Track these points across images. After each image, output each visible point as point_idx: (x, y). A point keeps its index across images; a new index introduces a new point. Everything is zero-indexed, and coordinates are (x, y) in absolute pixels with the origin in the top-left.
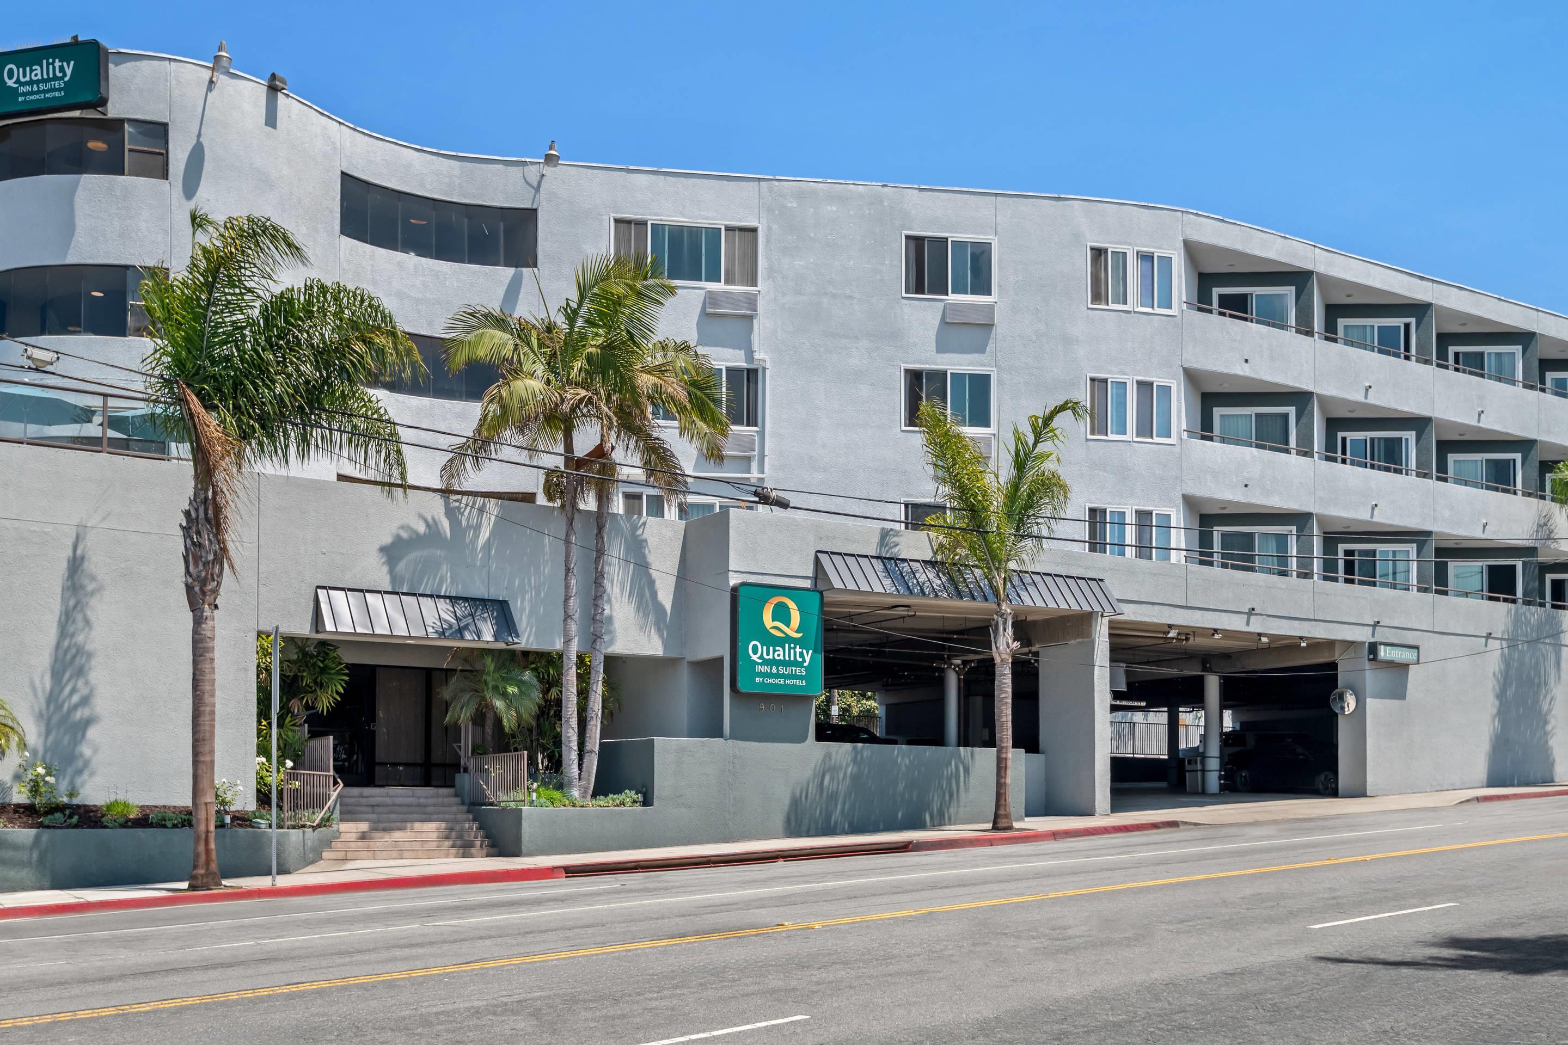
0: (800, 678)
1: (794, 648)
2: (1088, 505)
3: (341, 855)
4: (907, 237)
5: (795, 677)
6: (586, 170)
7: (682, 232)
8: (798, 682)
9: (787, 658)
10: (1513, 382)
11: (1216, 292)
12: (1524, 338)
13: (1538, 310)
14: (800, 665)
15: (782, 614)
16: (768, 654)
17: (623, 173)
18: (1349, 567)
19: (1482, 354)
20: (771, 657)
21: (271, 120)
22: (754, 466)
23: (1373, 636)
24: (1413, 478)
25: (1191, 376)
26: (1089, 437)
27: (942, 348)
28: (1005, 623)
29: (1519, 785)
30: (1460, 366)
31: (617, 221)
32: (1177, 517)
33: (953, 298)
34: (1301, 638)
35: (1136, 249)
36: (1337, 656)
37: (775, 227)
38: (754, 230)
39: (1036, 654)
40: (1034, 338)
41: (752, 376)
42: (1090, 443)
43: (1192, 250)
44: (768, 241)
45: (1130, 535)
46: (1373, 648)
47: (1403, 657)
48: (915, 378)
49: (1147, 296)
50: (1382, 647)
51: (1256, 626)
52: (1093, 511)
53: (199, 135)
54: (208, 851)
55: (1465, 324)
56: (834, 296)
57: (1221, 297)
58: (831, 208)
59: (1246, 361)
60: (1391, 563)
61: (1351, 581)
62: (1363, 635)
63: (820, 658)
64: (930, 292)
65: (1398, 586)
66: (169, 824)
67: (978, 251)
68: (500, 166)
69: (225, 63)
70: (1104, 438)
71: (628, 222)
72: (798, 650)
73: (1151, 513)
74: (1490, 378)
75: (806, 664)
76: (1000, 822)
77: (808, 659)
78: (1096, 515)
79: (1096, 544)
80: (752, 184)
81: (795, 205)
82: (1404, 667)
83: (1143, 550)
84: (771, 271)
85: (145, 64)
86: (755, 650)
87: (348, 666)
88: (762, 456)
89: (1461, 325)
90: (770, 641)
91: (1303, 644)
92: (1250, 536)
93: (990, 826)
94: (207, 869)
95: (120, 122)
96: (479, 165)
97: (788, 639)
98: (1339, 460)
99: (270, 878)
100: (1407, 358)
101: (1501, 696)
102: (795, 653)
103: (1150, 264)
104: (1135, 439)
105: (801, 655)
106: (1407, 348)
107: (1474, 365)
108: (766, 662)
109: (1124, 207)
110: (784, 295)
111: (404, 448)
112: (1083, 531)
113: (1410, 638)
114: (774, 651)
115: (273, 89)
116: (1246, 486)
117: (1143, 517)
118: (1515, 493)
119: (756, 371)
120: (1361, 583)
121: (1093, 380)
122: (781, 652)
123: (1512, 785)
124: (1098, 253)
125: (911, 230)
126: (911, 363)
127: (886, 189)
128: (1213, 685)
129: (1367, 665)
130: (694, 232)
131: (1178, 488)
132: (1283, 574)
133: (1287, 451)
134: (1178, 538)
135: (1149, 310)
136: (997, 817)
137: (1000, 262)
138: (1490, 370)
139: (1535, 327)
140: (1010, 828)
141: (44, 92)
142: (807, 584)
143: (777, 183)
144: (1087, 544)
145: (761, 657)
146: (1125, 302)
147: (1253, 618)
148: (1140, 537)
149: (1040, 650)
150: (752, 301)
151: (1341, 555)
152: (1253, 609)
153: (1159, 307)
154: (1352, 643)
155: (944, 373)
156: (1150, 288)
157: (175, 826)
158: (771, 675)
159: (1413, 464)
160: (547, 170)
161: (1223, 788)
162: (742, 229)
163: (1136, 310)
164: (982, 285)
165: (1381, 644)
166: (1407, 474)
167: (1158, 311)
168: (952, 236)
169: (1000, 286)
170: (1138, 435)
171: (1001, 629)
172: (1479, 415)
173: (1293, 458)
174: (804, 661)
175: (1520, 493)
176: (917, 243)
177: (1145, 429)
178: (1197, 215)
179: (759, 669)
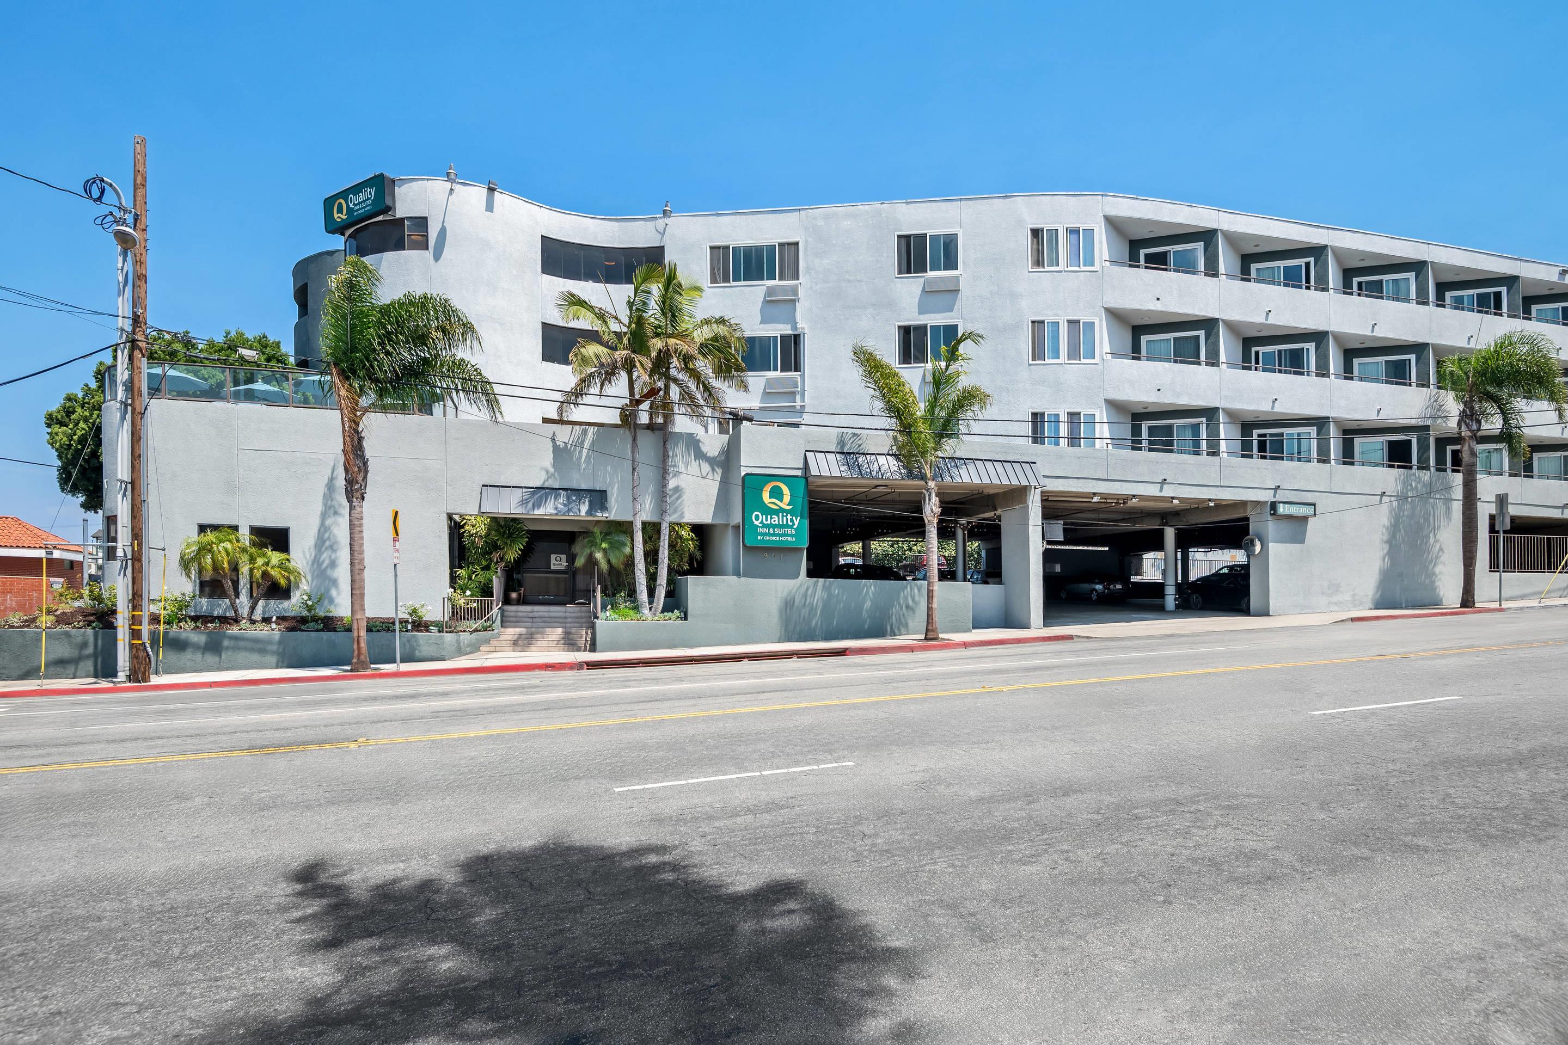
0: (791, 536)
1: (786, 516)
2: (1031, 411)
3: (492, 649)
4: (899, 237)
5: (788, 535)
6: (691, 218)
7: (751, 250)
8: (790, 539)
9: (781, 523)
10: (1408, 301)
11: (1143, 252)
12: (1418, 267)
13: (1429, 244)
14: (791, 527)
15: (776, 493)
16: (767, 520)
17: (714, 217)
18: (1262, 447)
19: (1381, 281)
20: (769, 522)
21: (490, 207)
22: (798, 398)
23: (1275, 496)
24: (1313, 378)
25: (1114, 315)
26: (1031, 362)
27: (922, 311)
28: (930, 495)
29: (1407, 608)
30: (1363, 292)
31: (711, 248)
32: (1101, 414)
33: (931, 274)
34: (1210, 500)
35: (1065, 226)
36: (1249, 513)
37: (810, 239)
38: (797, 244)
39: (999, 518)
40: (989, 296)
41: (797, 339)
42: (1032, 367)
43: (1113, 223)
44: (806, 250)
45: (1064, 430)
46: (1274, 506)
47: (1301, 512)
48: (906, 331)
49: (1075, 257)
50: (1281, 505)
51: (1168, 492)
52: (1035, 415)
53: (443, 222)
54: (359, 648)
55: (1363, 260)
56: (849, 281)
57: (1146, 256)
58: (847, 223)
59: (1158, 299)
60: (1296, 441)
61: (1264, 457)
62: (1267, 496)
63: (806, 522)
64: (915, 272)
65: (1302, 459)
66: (374, 629)
67: (948, 241)
68: (642, 222)
69: (452, 176)
70: (1043, 362)
71: (719, 248)
72: (789, 517)
73: (1079, 414)
74: (1388, 298)
75: (795, 527)
76: (930, 635)
77: (796, 523)
78: (1037, 418)
79: (1037, 438)
80: (795, 213)
81: (823, 223)
82: (1305, 519)
83: (1074, 440)
84: (808, 269)
85: (414, 184)
86: (757, 518)
87: (528, 531)
88: (803, 390)
89: (1360, 260)
90: (768, 511)
91: (1212, 504)
92: (1170, 427)
93: (923, 637)
94: (358, 659)
95: (403, 219)
96: (629, 223)
97: (782, 510)
98: (1253, 368)
99: (396, 665)
100: (1308, 288)
101: (1390, 542)
102: (787, 519)
103: (1077, 236)
104: (1066, 362)
105: (792, 520)
106: (1308, 281)
107: (1375, 290)
108: (765, 526)
109: (1055, 197)
110: (816, 284)
111: (498, 397)
112: (1027, 429)
113: (1309, 498)
114: (771, 518)
115: (491, 190)
116: (1159, 390)
117: (1074, 417)
118: (1410, 385)
119: (799, 335)
120: (1272, 458)
121: (1033, 322)
122: (777, 519)
123: (1401, 608)
124: (1036, 233)
125: (901, 231)
126: (902, 321)
127: (883, 205)
128: (1170, 534)
129: (1269, 518)
130: (759, 249)
131: (1101, 395)
132: (1197, 453)
133: (1199, 364)
134: (1103, 430)
135: (1077, 269)
136: (927, 630)
137: (964, 245)
138: (1388, 292)
139: (1427, 257)
140: (935, 639)
141: (365, 207)
142: (799, 473)
143: (811, 211)
144: (1030, 439)
145: (762, 522)
146: (1057, 265)
147: (1165, 486)
148: (1071, 431)
149: (1002, 514)
150: (795, 291)
151: (1255, 436)
152: (1165, 480)
153: (1085, 265)
154: (1259, 502)
155: (926, 326)
156: (1077, 253)
157: (378, 631)
158: (769, 534)
159: (1313, 367)
160: (668, 221)
161: (1177, 607)
162: (789, 244)
163: (1066, 269)
164: (951, 263)
165: (1280, 502)
166: (1308, 375)
167: (1083, 268)
168: (930, 232)
169: (964, 263)
170: (1069, 359)
171: (927, 499)
172: (1373, 327)
173: (1203, 368)
174: (794, 524)
175: (1414, 385)
176: (905, 240)
177: (1074, 353)
178: (1114, 196)
179: (760, 530)
